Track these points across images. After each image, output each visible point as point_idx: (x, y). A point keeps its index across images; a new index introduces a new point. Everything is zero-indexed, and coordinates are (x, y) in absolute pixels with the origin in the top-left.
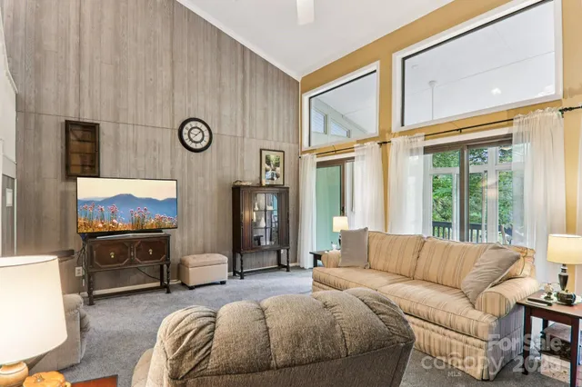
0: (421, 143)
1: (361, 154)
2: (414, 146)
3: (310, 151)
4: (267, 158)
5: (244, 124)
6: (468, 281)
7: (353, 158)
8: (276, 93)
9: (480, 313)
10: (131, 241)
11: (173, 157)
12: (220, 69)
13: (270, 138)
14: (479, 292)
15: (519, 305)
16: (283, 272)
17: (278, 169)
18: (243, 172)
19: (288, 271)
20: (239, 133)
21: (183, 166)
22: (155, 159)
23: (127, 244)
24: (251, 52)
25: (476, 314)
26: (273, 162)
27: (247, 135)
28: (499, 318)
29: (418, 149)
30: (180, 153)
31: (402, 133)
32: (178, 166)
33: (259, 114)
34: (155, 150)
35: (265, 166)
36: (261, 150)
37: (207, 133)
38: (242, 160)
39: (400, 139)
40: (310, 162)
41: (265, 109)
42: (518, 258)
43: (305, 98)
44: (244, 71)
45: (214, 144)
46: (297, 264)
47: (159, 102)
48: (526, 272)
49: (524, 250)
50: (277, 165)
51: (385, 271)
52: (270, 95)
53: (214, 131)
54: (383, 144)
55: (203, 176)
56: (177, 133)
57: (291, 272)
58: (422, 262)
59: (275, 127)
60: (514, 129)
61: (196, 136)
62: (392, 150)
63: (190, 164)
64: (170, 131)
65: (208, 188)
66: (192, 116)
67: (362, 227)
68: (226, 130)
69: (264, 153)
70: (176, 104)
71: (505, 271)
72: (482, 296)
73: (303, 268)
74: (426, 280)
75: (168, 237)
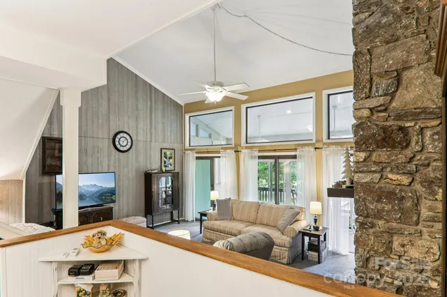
0: (257, 154)
1: (224, 155)
2: (254, 155)
3: (191, 150)
4: (165, 154)
5: (151, 134)
6: (281, 223)
7: (219, 157)
8: (169, 113)
9: (286, 237)
10: (90, 213)
11: (109, 156)
12: (137, 99)
13: (166, 141)
14: (285, 228)
15: (300, 232)
16: (176, 225)
17: (171, 160)
18: (151, 163)
19: (179, 223)
20: (148, 140)
21: (115, 162)
22: (98, 158)
23: (88, 215)
24: (155, 88)
25: (284, 237)
26: (168, 156)
27: (153, 140)
28: (293, 238)
29: (255, 157)
30: (113, 153)
31: (247, 148)
32: (112, 162)
33: (160, 126)
34: (98, 152)
35: (164, 159)
36: (161, 149)
37: (129, 140)
38: (150, 155)
39: (246, 151)
40: (191, 156)
41: (163, 123)
42: (299, 213)
43: (187, 117)
44: (151, 101)
45: (134, 147)
46: (183, 218)
47: (100, 121)
48: (302, 218)
49: (301, 208)
50: (170, 158)
51: (241, 221)
52: (166, 114)
53: (134, 138)
54: (237, 151)
55: (128, 167)
56: (111, 140)
57: (181, 224)
58: (259, 215)
59: (169, 134)
60: (297, 153)
61: (123, 142)
62: (242, 156)
63: (119, 159)
64: (107, 140)
65: (130, 175)
66: (121, 130)
67: (228, 198)
68: (141, 138)
69: (163, 151)
70: (111, 122)
71: (295, 218)
72: (286, 229)
73: (187, 221)
74: (262, 224)
75: (111, 209)
